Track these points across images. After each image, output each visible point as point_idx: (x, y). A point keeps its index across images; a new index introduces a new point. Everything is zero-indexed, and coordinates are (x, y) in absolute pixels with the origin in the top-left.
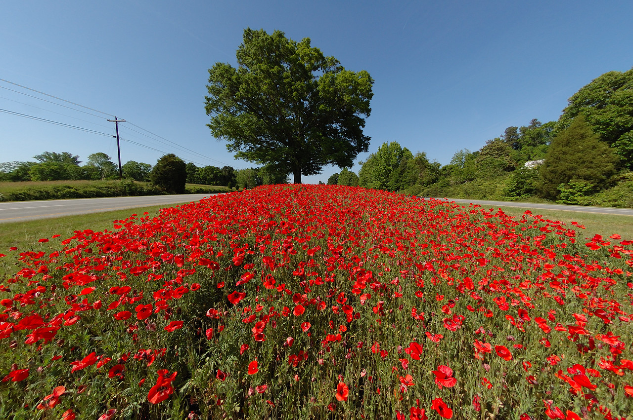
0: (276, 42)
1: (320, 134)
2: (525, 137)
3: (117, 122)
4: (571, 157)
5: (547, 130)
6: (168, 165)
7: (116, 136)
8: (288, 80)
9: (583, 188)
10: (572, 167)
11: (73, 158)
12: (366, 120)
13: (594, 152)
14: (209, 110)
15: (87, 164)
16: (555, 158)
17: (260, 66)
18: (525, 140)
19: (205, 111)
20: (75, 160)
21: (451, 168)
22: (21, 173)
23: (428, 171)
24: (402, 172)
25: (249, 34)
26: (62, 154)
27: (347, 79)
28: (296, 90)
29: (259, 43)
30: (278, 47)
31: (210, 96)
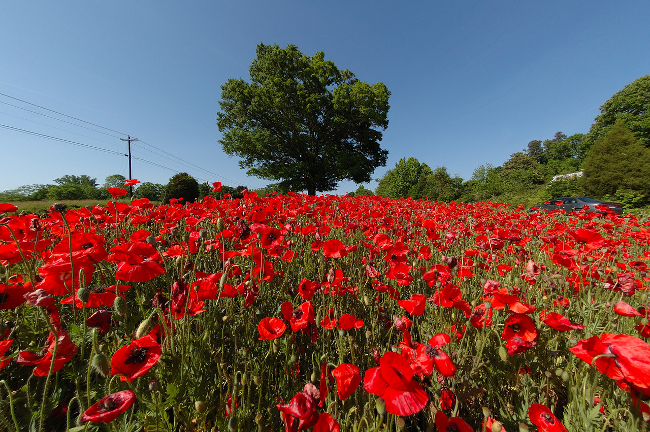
0: (289, 55)
1: (336, 148)
2: (550, 150)
3: (129, 141)
4: (614, 166)
5: (573, 142)
6: (180, 184)
7: (128, 154)
8: (301, 92)
9: (632, 198)
10: (617, 176)
11: (92, 181)
12: (383, 133)
13: (640, 159)
14: (221, 126)
15: (103, 186)
16: (595, 167)
17: (272, 79)
18: (550, 154)
19: (217, 127)
20: (93, 183)
21: (473, 184)
22: (40, 195)
23: (449, 186)
24: (421, 189)
25: (261, 48)
26: (81, 177)
27: (362, 90)
28: (310, 102)
29: (272, 57)
30: (291, 61)
31: (223, 112)
